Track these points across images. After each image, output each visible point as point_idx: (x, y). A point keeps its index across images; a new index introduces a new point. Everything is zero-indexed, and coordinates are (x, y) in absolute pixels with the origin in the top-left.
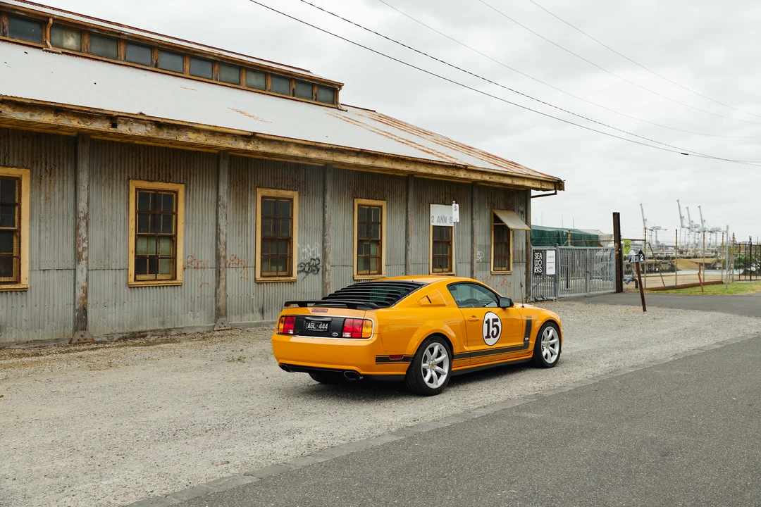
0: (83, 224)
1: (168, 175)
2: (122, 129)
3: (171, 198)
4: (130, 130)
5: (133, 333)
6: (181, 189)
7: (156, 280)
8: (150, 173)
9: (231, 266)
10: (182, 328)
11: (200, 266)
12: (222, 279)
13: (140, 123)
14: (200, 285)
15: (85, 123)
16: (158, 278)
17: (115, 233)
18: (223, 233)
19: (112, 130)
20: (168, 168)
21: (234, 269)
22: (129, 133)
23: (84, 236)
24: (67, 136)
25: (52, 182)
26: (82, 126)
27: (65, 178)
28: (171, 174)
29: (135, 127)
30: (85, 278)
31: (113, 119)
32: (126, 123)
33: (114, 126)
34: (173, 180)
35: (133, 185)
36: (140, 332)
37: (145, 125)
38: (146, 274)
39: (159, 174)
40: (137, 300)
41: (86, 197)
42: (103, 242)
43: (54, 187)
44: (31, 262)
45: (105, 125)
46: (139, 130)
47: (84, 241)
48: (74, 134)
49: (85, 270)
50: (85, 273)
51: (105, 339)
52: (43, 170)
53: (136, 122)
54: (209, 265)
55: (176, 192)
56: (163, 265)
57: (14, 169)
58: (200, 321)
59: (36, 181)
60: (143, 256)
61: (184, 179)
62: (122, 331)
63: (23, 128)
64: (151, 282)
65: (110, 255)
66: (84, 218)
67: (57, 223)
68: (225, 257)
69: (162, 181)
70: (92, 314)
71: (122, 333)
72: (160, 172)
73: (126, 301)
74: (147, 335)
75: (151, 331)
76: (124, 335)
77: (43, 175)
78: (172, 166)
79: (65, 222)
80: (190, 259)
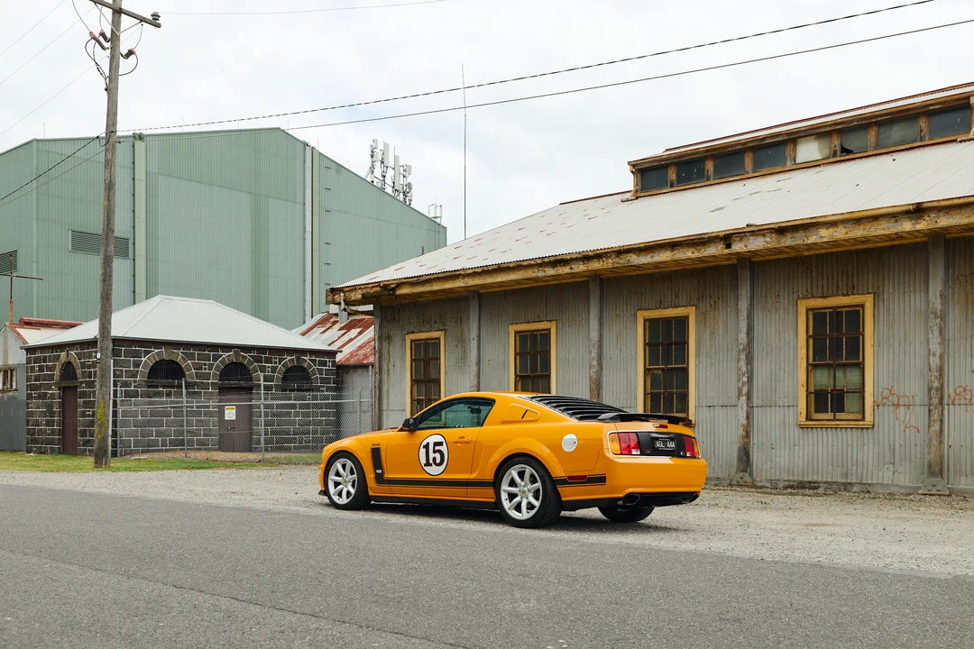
0: (743, 357)
1: (850, 285)
2: (738, 247)
3: (855, 315)
4: (745, 246)
5: (802, 482)
6: (868, 301)
7: (834, 420)
8: (825, 288)
9: (956, 402)
10: (870, 485)
11: (901, 402)
12: (935, 421)
13: (757, 235)
14: (902, 430)
15: (699, 251)
16: (837, 417)
17: (782, 363)
18: (934, 355)
19: (727, 251)
20: (850, 277)
21: (963, 407)
22: (745, 249)
23: (744, 369)
24: (730, 265)
25: (717, 316)
26: (697, 255)
27: (729, 309)
28: (855, 283)
29: (751, 241)
30: (745, 414)
31: (727, 239)
32: (741, 240)
33: (729, 246)
34: (858, 291)
35: (803, 306)
36: (810, 482)
37: (764, 235)
38: (827, 412)
39: (838, 286)
40: (811, 443)
41: (746, 327)
42: (769, 375)
43: (718, 321)
44: (698, 398)
45: (719, 248)
46: (757, 244)
47: (744, 375)
48: (735, 261)
49: (745, 405)
50: (745, 410)
51: (768, 485)
52: (708, 305)
53: (753, 235)
54: (918, 400)
55: (862, 306)
56: (850, 402)
57: (682, 308)
58: (904, 477)
59: (702, 317)
60: (823, 390)
61: (873, 287)
62: (791, 478)
63: (688, 267)
64: (827, 423)
65: (778, 391)
66: (744, 350)
67: (721, 356)
68: (941, 389)
69: (843, 295)
70: (756, 457)
71: (789, 481)
72: (840, 284)
73: (797, 442)
74: (818, 487)
75: (825, 483)
76: (791, 483)
77: (708, 311)
78: (855, 272)
79: (729, 355)
80: (886, 393)
